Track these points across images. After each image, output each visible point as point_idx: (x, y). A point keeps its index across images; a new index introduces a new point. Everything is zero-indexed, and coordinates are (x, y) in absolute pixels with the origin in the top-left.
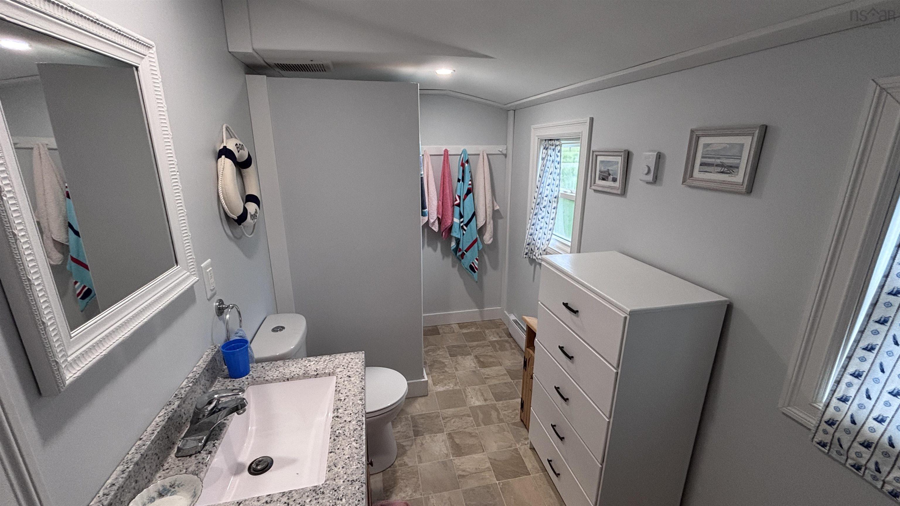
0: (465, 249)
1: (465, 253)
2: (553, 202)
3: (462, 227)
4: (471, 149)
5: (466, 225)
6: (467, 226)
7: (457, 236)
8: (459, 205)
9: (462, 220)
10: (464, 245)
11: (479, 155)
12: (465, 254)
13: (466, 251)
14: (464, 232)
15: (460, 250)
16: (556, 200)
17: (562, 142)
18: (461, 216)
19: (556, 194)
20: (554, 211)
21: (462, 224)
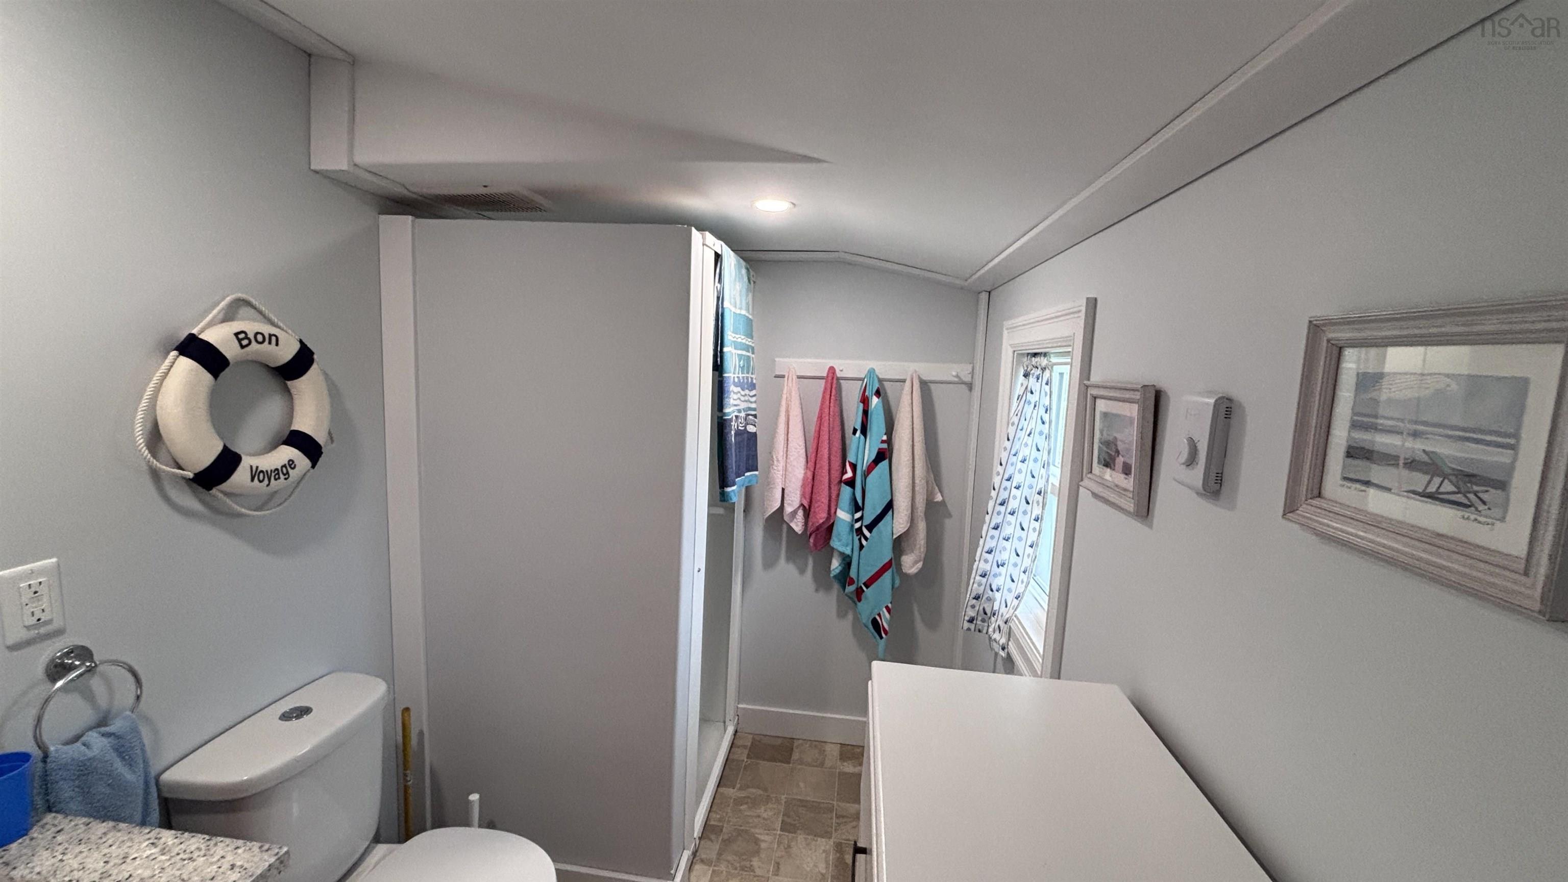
0: (864, 578)
1: (864, 588)
2: (1035, 504)
3: (859, 531)
4: (886, 369)
5: (870, 528)
6: (870, 531)
7: (841, 549)
8: (851, 483)
9: (858, 515)
10: (863, 570)
11: (904, 381)
12: (863, 591)
13: (868, 584)
14: (864, 542)
15: (852, 582)
16: (1040, 498)
17: (1054, 360)
18: (857, 507)
19: (1041, 485)
20: (1037, 524)
21: (857, 525)
